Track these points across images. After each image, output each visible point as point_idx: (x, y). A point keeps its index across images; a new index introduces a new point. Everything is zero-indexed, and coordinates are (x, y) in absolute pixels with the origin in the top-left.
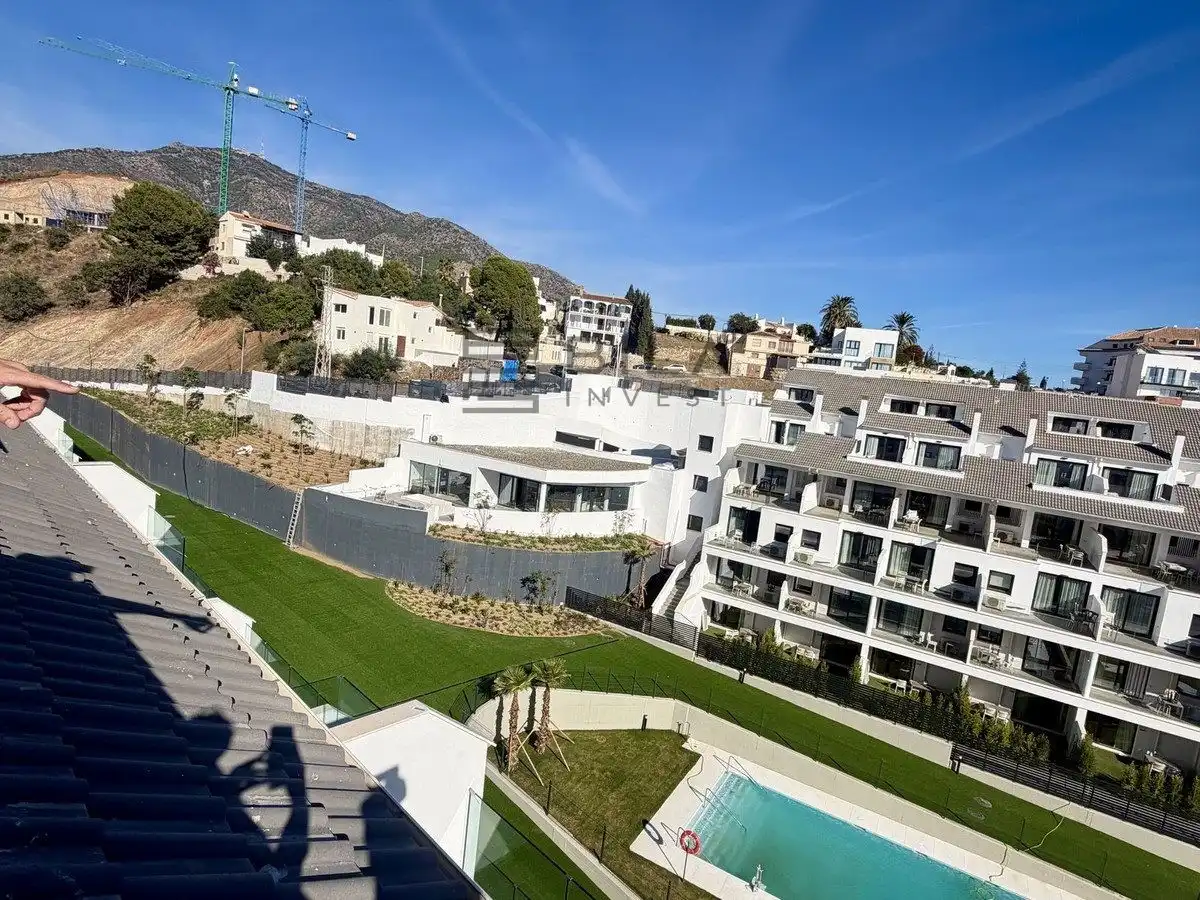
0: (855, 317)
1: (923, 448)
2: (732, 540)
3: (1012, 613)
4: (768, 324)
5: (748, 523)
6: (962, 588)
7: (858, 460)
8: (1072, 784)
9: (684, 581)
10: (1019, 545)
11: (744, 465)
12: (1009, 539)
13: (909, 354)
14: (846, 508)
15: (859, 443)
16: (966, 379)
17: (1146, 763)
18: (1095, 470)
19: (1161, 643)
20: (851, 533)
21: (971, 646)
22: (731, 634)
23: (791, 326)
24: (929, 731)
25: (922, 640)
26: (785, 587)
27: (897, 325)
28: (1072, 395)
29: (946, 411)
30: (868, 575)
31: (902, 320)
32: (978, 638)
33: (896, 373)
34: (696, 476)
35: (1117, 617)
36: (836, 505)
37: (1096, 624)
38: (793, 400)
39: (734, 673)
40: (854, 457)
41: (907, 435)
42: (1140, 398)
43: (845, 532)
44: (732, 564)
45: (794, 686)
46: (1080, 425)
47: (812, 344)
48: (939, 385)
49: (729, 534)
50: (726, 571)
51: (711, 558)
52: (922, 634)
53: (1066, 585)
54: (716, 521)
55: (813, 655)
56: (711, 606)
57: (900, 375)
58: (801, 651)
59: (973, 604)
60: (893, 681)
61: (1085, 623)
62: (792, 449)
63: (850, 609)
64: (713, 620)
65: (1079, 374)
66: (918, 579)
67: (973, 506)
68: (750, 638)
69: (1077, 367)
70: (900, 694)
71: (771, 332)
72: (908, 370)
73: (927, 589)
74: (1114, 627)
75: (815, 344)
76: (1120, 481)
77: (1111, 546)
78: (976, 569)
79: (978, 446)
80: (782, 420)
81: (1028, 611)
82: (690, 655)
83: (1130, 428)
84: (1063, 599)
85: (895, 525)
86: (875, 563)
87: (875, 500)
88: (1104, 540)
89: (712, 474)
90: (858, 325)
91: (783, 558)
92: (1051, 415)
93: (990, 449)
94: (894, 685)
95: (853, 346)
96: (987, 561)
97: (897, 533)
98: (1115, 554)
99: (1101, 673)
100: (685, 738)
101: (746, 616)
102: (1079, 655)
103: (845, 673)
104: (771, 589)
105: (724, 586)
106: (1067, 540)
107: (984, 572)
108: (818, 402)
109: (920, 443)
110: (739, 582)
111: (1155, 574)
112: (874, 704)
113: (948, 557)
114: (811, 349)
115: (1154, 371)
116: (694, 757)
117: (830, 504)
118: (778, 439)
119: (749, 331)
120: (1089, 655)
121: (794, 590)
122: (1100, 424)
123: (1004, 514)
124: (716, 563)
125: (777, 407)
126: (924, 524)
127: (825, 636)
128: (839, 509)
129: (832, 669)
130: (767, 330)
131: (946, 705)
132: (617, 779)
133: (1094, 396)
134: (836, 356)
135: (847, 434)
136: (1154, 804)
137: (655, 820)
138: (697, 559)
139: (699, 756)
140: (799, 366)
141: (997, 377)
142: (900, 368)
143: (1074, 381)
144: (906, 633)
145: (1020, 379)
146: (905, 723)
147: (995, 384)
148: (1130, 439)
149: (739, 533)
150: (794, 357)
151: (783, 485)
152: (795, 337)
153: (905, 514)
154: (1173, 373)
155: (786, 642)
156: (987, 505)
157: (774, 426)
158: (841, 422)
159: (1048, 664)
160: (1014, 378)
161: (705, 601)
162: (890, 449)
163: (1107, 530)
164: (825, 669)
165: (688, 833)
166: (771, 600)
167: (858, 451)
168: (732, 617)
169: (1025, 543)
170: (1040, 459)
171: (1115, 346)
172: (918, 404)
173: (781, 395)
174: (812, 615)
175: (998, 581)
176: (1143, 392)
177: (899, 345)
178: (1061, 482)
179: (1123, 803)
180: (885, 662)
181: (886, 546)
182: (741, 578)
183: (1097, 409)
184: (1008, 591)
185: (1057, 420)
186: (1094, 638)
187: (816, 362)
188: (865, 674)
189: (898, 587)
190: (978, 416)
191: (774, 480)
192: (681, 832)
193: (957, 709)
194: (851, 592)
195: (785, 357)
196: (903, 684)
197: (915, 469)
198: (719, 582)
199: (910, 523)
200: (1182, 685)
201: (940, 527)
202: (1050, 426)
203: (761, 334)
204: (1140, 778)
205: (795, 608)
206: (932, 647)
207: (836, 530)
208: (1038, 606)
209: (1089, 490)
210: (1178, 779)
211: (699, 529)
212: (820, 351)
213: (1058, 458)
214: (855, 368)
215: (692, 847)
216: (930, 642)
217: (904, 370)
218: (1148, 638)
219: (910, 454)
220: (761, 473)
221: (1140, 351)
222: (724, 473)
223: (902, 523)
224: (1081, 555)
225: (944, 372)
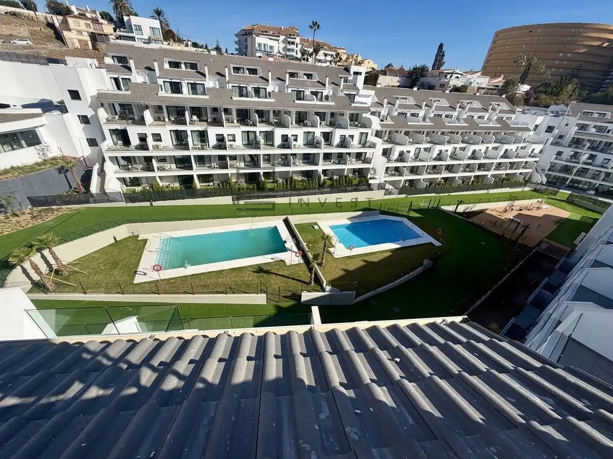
0: (132, 9)
1: (190, 85)
2: (118, 147)
3: (238, 148)
4: (78, 9)
5: (123, 136)
6: (220, 143)
7: (164, 95)
8: (264, 194)
9: (102, 173)
10: (233, 122)
11: (106, 105)
12: (230, 121)
13: (168, 35)
14: (167, 120)
15: (161, 86)
16: (197, 49)
17: (278, 181)
18: (249, 89)
19: (276, 146)
20: (173, 131)
21: (229, 163)
22: (138, 189)
23: (95, 12)
24: (224, 196)
25: (213, 166)
26: (154, 162)
27: (157, 16)
28: (236, 56)
29: (193, 66)
30: (186, 147)
31: (159, 13)
32: (230, 160)
33: (165, 46)
34: (79, 116)
35: (265, 140)
36: (162, 119)
37: (260, 144)
38: (117, 63)
39: (147, 204)
40: (162, 93)
41: (181, 80)
42: (257, 57)
43: (170, 131)
44: (123, 158)
45: (174, 199)
46: (242, 69)
47: (114, 26)
48: (187, 52)
49: (115, 144)
50: (122, 162)
51: (111, 158)
52: (212, 164)
53: (250, 133)
54: (104, 139)
55: (177, 185)
56: (123, 180)
57: (168, 47)
58: (172, 185)
59: (225, 148)
60: (208, 184)
61: (257, 146)
62: (129, 93)
63: (184, 162)
64: (127, 186)
65: (237, 47)
66: (205, 144)
67: (215, 110)
68: (148, 188)
69: (236, 43)
70: (211, 187)
71: (82, 16)
72: (171, 44)
73: (209, 147)
74: (264, 145)
75: (116, 25)
76: (257, 91)
77: (259, 118)
78: (223, 135)
79: (210, 83)
80: (116, 76)
81: (242, 146)
82: (123, 204)
83: (256, 70)
84: (250, 139)
85: (190, 124)
86: (187, 141)
87: (178, 113)
88: (257, 115)
89: (89, 113)
90: (136, 15)
91: (147, 149)
92: (232, 66)
93: (215, 83)
94: (209, 185)
95: (138, 29)
96: (225, 131)
97: (191, 127)
98: (260, 120)
99: (265, 160)
100: (138, 236)
101: (142, 179)
102: (257, 156)
103: (191, 187)
104: (148, 164)
105: (125, 169)
106: (247, 118)
107: (225, 135)
108: (132, 63)
109: (188, 83)
110: (132, 166)
111: (271, 124)
112: (205, 194)
113: (213, 132)
114: (115, 30)
115: (260, 45)
116: (145, 241)
117: (159, 119)
118: (119, 88)
119: (67, 14)
120: (260, 155)
121: (159, 162)
122: (248, 69)
123: (226, 111)
124: (115, 160)
125: (109, 69)
126: (201, 121)
127: (179, 176)
128: (164, 121)
129: (186, 188)
130: (79, 14)
131: (227, 185)
132: (114, 265)
133: (244, 56)
134: (130, 35)
135: (154, 81)
136: (281, 191)
137: (140, 269)
138: (104, 160)
139: (147, 240)
140: (112, 41)
141: (210, 48)
142: (167, 43)
143: (236, 50)
144: (207, 165)
145: (218, 49)
146: (217, 196)
147: (209, 51)
148: (257, 75)
149: (120, 142)
150: (106, 35)
151: (132, 113)
152: (101, 21)
153: (192, 118)
154: (265, 45)
155: (164, 184)
156: (220, 108)
157: (113, 80)
158: (148, 75)
159: (250, 162)
160: (215, 48)
161: (119, 179)
162: (176, 88)
163: (257, 111)
164: (183, 188)
165: (155, 265)
166: (150, 168)
167: (162, 90)
168: (135, 182)
169: (235, 121)
170: (232, 86)
171: (246, 33)
172: (180, 63)
173: (108, 60)
174: (170, 170)
175: (231, 138)
176: (258, 54)
177: (162, 29)
178: (241, 95)
179: (274, 194)
180: (204, 178)
181: (189, 133)
182: (131, 163)
183: (245, 62)
184: (234, 141)
185: (234, 68)
186: (260, 149)
187: (121, 39)
188: (198, 184)
189: (199, 149)
190: (206, 68)
191: (127, 111)
192: (152, 267)
193: (230, 186)
194: (182, 156)
195: (101, 35)
196: (212, 184)
197: (189, 96)
198: (121, 168)
199: (195, 121)
200: (282, 157)
201: (206, 121)
202: (232, 70)
203: (75, 17)
204: (277, 185)
205: (161, 169)
206: (217, 168)
207: (166, 130)
208: (244, 143)
209: (249, 97)
210: (285, 182)
211: (97, 145)
212: (120, 31)
213: (237, 85)
214: (144, 43)
215: (159, 269)
216: (216, 166)
217: (169, 44)
218: (272, 145)
219: (185, 89)
220: (118, 109)
221: (254, 35)
222: (96, 111)
223: (192, 122)
224: (252, 122)
225: (187, 45)
